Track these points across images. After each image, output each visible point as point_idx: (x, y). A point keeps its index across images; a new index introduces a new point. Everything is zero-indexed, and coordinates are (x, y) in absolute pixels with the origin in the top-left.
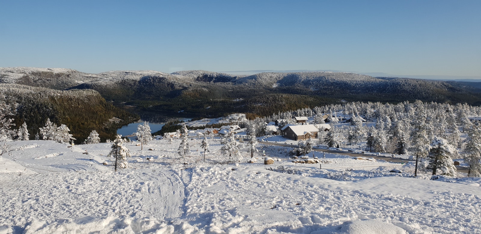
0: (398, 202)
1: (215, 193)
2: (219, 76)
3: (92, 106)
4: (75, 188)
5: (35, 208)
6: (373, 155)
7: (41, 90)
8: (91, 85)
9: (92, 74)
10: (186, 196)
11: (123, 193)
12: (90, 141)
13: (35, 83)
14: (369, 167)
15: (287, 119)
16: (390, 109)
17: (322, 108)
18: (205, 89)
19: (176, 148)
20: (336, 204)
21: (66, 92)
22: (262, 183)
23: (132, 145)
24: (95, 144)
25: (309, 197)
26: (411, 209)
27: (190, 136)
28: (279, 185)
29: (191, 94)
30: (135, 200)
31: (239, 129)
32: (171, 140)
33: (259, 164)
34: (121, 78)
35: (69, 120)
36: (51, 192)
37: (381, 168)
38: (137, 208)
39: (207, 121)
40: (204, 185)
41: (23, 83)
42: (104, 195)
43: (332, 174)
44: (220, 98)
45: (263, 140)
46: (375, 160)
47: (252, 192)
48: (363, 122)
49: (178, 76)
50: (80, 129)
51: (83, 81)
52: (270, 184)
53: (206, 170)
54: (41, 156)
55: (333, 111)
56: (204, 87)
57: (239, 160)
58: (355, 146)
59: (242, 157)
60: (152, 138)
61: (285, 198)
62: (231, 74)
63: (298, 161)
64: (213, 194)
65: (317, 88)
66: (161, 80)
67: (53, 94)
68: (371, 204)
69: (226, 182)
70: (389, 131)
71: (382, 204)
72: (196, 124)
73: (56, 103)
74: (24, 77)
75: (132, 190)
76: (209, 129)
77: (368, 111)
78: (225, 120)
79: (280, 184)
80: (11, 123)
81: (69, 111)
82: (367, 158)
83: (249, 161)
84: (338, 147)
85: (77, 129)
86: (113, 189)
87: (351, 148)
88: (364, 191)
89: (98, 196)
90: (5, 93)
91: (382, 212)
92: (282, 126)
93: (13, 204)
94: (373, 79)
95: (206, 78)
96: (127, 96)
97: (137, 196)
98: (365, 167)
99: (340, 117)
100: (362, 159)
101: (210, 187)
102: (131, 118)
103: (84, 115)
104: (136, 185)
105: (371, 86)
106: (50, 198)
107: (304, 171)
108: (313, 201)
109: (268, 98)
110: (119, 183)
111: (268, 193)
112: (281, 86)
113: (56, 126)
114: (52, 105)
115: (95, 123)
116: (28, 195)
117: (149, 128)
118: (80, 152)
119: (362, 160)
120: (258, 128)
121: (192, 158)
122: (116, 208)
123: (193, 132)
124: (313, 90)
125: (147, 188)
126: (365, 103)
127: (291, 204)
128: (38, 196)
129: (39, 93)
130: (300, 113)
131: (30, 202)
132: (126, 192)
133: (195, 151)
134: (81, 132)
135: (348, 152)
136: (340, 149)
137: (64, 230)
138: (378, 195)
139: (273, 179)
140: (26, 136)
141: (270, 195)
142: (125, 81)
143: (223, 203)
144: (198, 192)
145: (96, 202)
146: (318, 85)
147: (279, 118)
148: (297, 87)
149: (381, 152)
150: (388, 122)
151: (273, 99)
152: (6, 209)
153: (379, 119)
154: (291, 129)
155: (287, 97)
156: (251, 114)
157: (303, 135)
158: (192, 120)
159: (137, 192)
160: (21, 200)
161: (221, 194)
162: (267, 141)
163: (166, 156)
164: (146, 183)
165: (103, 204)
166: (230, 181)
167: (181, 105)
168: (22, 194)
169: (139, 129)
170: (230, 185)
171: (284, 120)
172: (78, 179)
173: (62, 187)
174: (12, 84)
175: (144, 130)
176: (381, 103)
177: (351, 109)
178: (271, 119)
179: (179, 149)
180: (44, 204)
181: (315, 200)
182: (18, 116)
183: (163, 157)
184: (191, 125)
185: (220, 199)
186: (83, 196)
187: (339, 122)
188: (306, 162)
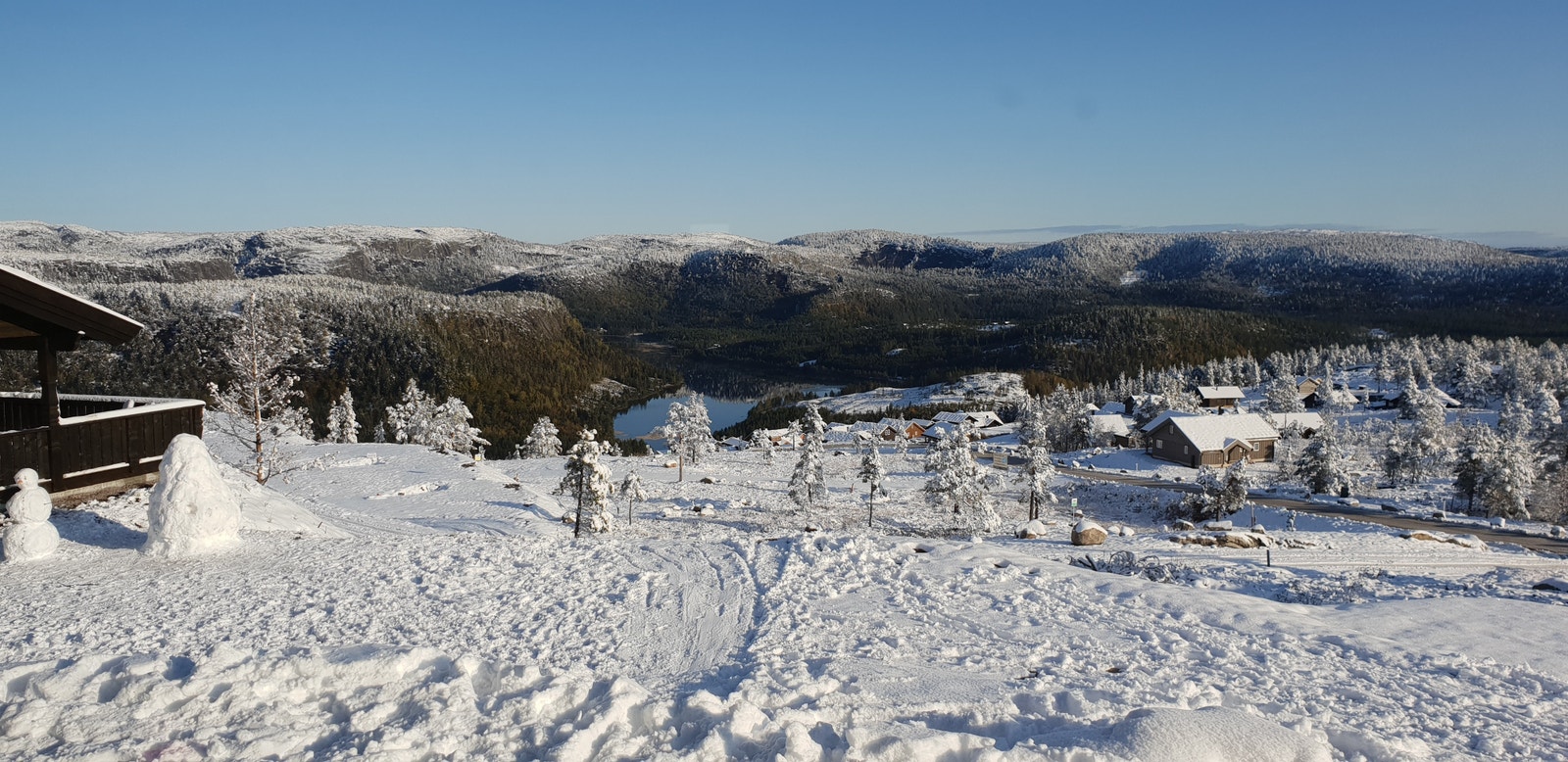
0: (1483, 686)
1: (845, 619)
2: (935, 249)
3: (541, 343)
4: (437, 583)
5: (321, 634)
6: (1475, 526)
7: (398, 293)
8: (541, 281)
9: (543, 246)
10: (756, 623)
11: (571, 602)
12: (532, 451)
13: (380, 274)
14: (1455, 566)
15: (1169, 393)
16: (1558, 364)
17: (1297, 358)
18: (885, 292)
19: (784, 479)
20: (1245, 678)
21: (467, 301)
22: (1007, 597)
23: (653, 463)
24: (547, 459)
25: (1159, 648)
26: (1524, 711)
27: (832, 442)
28: (1064, 607)
29: (839, 307)
30: (602, 625)
31: (998, 424)
32: (770, 451)
33: (1052, 542)
34: (627, 257)
35: (475, 384)
36: (369, 591)
37: (1501, 574)
38: (603, 651)
39: (892, 394)
40: (818, 592)
41: (348, 275)
42: (515, 606)
43: (1305, 586)
44: (935, 321)
45: (1078, 465)
46: (1480, 542)
47: (966, 625)
48: (1449, 410)
49: (800, 251)
50: (506, 414)
51: (517, 267)
52: (1034, 603)
53: (833, 547)
54: (386, 490)
55: (1337, 367)
56: (884, 284)
57: (987, 526)
58: (1411, 493)
59: (996, 516)
60: (713, 446)
61: (1073, 648)
62: (973, 241)
63: (1193, 536)
64: (841, 623)
65: (1280, 289)
66: (745, 263)
67: (429, 306)
68: (1374, 686)
69: (888, 587)
70: (1547, 443)
71: (1419, 687)
72: (854, 404)
73: (437, 332)
74: (350, 255)
75: (600, 596)
76: (894, 423)
77: (1469, 371)
78: (952, 393)
79: (1068, 602)
80: (291, 389)
81: (474, 358)
82: (1452, 537)
83: (1018, 530)
84: (1345, 493)
85: (498, 414)
86: (544, 592)
87: (1393, 500)
88: (1363, 639)
89: (499, 609)
90: (300, 303)
91: (1409, 715)
92: (1148, 416)
93: (266, 617)
94: (1495, 254)
95: (892, 254)
96: (645, 314)
97: (608, 614)
98: (1439, 566)
99: (1361, 388)
100: (1430, 538)
101: (836, 601)
102: (656, 383)
103: (518, 370)
104: (613, 581)
105: (1486, 281)
106: (364, 606)
107: (1205, 571)
108: (1169, 663)
109: (1103, 322)
110: (567, 573)
111: (1018, 631)
112: (1150, 279)
113: (433, 402)
114: (426, 338)
115: (550, 395)
116: (308, 595)
117: (705, 413)
118: (498, 480)
119: (1431, 542)
120: (1062, 424)
121: (832, 512)
122: (543, 647)
123: (842, 428)
124: (1265, 296)
125: (645, 591)
126: (1458, 340)
127: (1089, 667)
128: (335, 601)
129: (392, 304)
130: (1216, 374)
131: (310, 615)
132: (581, 600)
133: (845, 490)
134: (509, 420)
135: (1379, 512)
136: (1353, 502)
137: (293, 675)
138: (1409, 657)
139: (1047, 588)
140: (350, 431)
141: (1025, 635)
142: (640, 266)
143: (867, 652)
144: (795, 613)
145: (490, 625)
146: (1287, 278)
147: (1142, 390)
148: (1209, 282)
149: (1511, 517)
150: (1548, 412)
151: (1121, 324)
152: (247, 630)
153: (1513, 399)
154: (1176, 429)
155: (1174, 317)
156: (1042, 375)
157: (1222, 448)
158: (843, 393)
159: (614, 603)
160: (288, 607)
161: (866, 625)
162: (1090, 467)
163: (754, 503)
164: (645, 577)
165: (507, 634)
166: (902, 586)
167: (807, 343)
168: (292, 592)
169: (674, 414)
170: (900, 598)
171: (1153, 397)
172: (452, 556)
173: (401, 578)
174: (318, 276)
175: (689, 420)
176: (1523, 341)
177: (1404, 362)
178: (1112, 392)
179: (791, 483)
180: (345, 624)
181: (1175, 661)
182: (333, 371)
183: (743, 506)
184: (838, 407)
185: (859, 640)
186: (455, 608)
187: (1357, 407)
188: (1222, 541)
